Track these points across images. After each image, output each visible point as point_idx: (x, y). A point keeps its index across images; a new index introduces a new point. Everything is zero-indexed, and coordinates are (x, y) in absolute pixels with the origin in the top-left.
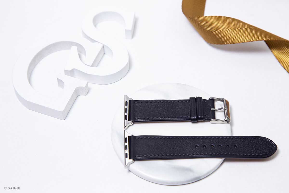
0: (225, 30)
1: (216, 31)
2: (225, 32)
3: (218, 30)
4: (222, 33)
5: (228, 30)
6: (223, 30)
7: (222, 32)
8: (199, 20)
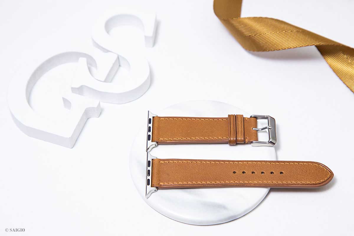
0: (267, 34)
1: (256, 35)
2: (267, 36)
3: (258, 33)
4: (263, 38)
5: (271, 34)
6: (264, 34)
7: (263, 36)
8: (235, 22)
